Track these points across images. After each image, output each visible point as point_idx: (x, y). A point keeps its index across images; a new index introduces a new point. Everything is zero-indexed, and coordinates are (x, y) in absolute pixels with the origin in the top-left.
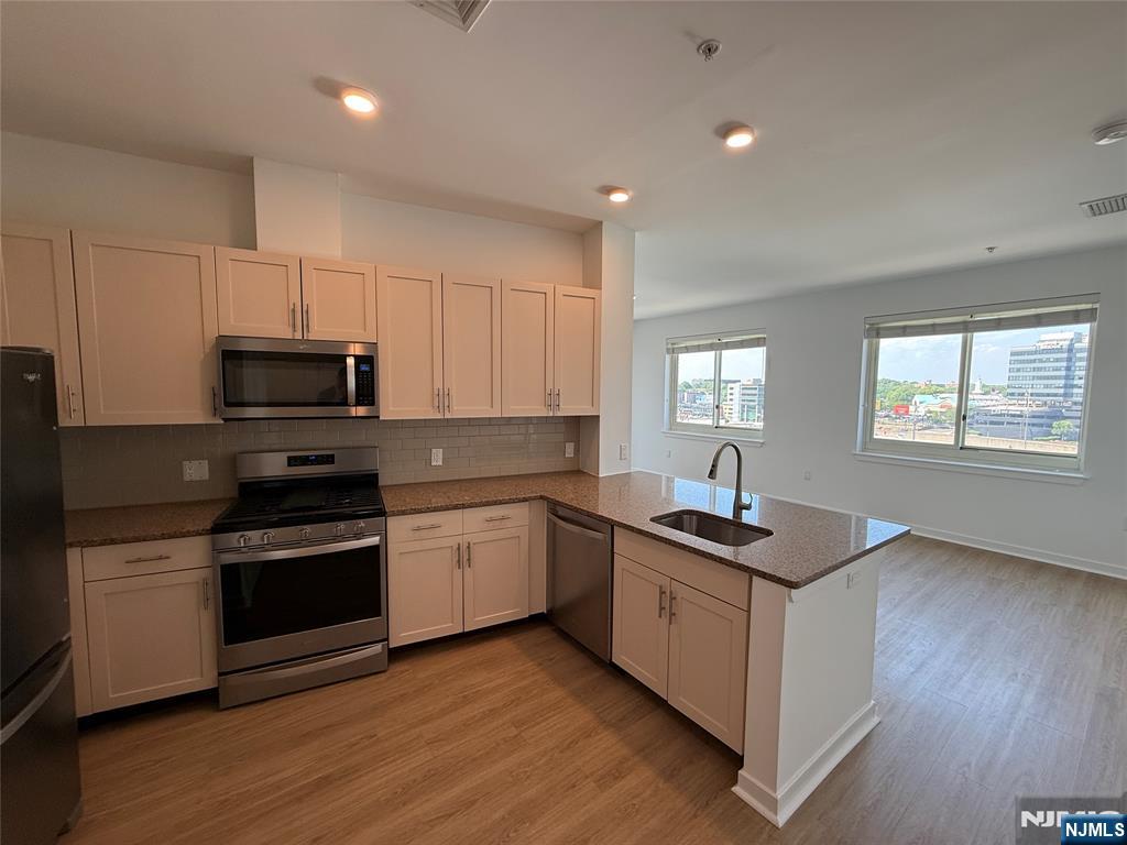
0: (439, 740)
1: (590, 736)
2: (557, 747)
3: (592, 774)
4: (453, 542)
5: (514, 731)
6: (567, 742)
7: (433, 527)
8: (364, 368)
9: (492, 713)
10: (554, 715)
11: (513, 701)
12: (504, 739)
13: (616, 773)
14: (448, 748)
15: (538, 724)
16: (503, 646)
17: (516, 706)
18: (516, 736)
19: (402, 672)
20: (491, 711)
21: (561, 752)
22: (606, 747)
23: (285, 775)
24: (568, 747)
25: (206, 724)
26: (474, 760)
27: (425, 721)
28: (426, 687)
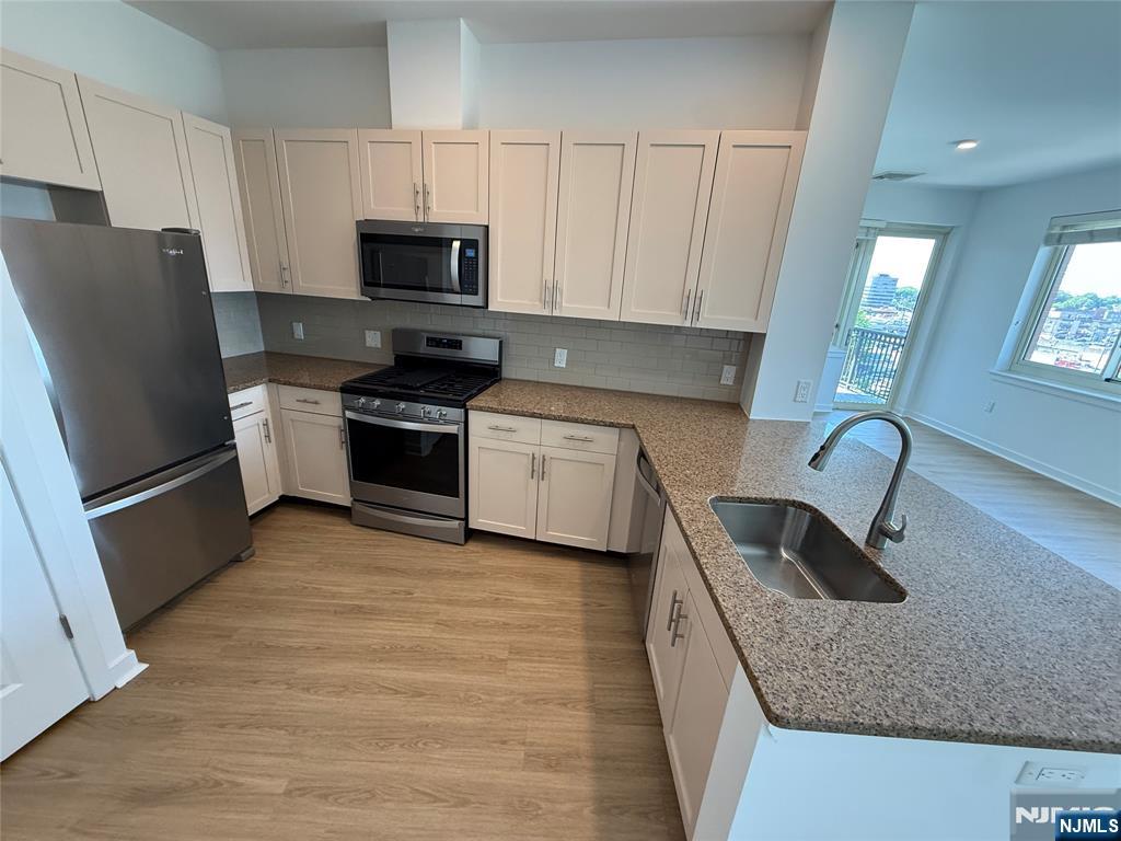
0: (447, 626)
1: (565, 705)
2: (526, 695)
3: (532, 744)
4: (529, 450)
5: (505, 655)
6: (538, 697)
7: (510, 430)
8: (470, 253)
9: (505, 626)
10: (553, 663)
11: (529, 626)
12: (490, 656)
13: (553, 762)
14: (447, 636)
15: (532, 661)
16: (571, 569)
17: (528, 633)
18: (502, 660)
19: (473, 552)
20: (504, 624)
21: (524, 702)
22: (572, 727)
23: (342, 589)
24: (536, 702)
25: (341, 529)
26: (454, 659)
27: (450, 602)
28: (478, 573)
